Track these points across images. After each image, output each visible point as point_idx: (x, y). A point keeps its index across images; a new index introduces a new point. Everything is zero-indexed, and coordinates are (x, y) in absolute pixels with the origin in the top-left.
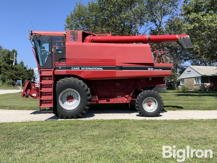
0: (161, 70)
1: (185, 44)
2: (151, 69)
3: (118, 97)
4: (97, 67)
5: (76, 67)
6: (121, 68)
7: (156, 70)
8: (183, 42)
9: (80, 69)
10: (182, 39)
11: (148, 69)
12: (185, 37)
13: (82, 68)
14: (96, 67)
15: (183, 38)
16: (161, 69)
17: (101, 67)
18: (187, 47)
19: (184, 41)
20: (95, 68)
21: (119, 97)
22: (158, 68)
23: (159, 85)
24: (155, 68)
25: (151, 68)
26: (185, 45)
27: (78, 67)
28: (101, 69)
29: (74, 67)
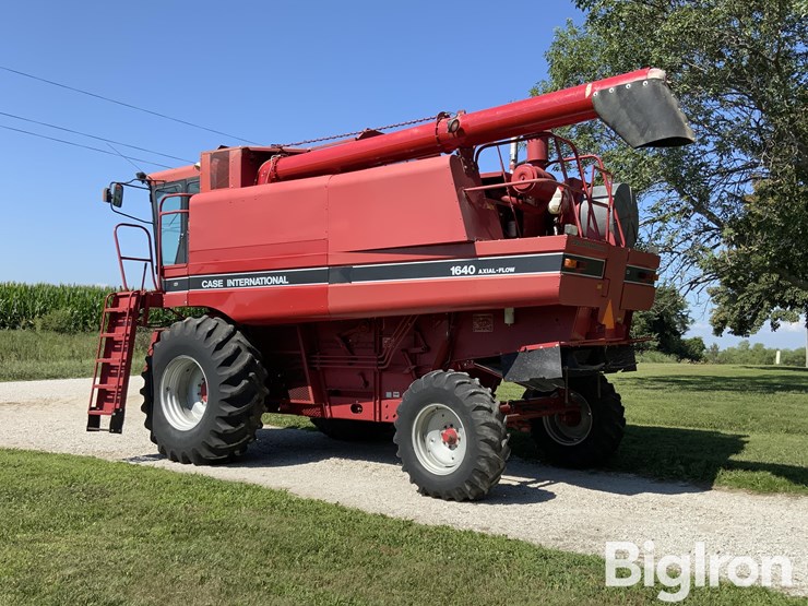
0: (509, 273)
1: (633, 122)
2: (465, 270)
3: (389, 395)
4: (272, 275)
5: (212, 279)
6: (347, 273)
7: (488, 274)
8: (623, 113)
9: (225, 285)
10: (614, 100)
11: (453, 269)
12: (628, 86)
13: (230, 282)
14: (266, 275)
15: (620, 89)
16: (512, 269)
17: (282, 275)
19: (624, 104)
20: (266, 281)
21: (392, 398)
22: (495, 265)
23: (529, 348)
24: (480, 266)
25: (462, 265)
26: (634, 127)
27: (217, 278)
28: (283, 280)
29: (208, 279)
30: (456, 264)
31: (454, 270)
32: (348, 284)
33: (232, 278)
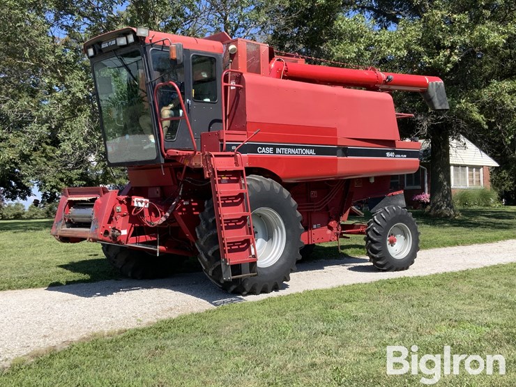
0: (406, 156)
3: (315, 226)
4: (306, 148)
5: (265, 146)
7: (398, 158)
8: (436, 94)
9: (274, 152)
10: (434, 87)
13: (278, 150)
14: (302, 148)
15: (436, 83)
17: (312, 148)
18: (441, 105)
19: (436, 90)
20: (302, 151)
21: (317, 228)
22: (400, 153)
23: (394, 193)
24: (396, 153)
25: (390, 152)
26: (437, 101)
27: (269, 146)
28: (312, 152)
29: (262, 146)
30: (388, 151)
31: (388, 154)
32: (346, 157)
33: (280, 147)
